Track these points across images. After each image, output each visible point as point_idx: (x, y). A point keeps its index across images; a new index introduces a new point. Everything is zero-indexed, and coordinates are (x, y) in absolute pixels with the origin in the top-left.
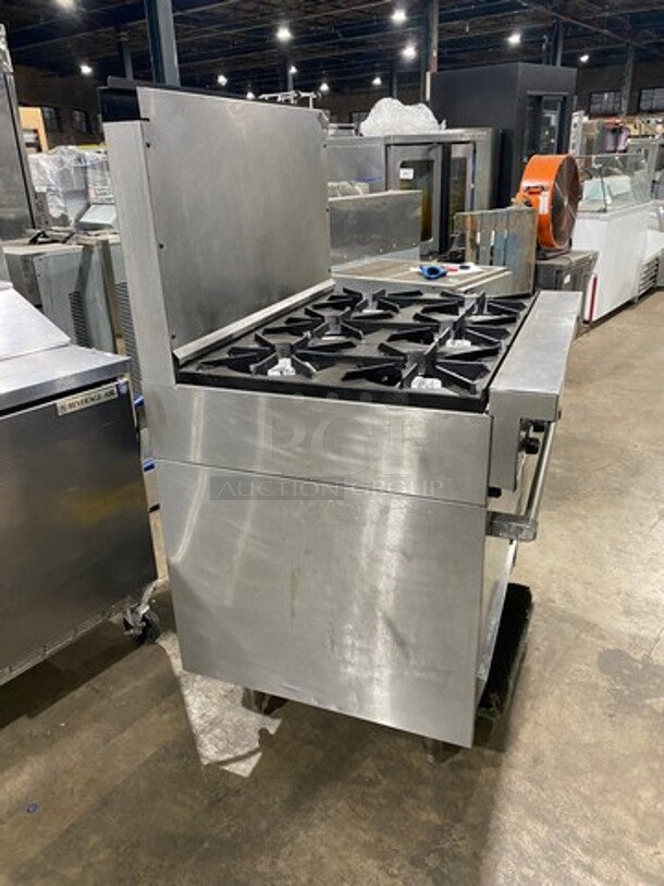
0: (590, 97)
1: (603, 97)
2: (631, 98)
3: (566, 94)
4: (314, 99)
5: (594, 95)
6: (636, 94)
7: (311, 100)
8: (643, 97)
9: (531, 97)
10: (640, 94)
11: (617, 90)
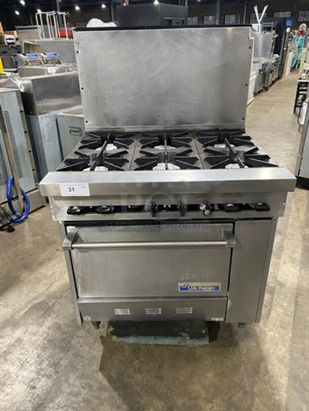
0: (203, 18)
1: (209, 18)
2: (220, 19)
3: (183, 19)
4: (66, 16)
5: (205, 17)
6: (223, 17)
7: (64, 16)
8: (226, 18)
9: (166, 20)
10: (224, 17)
11: (214, 15)
